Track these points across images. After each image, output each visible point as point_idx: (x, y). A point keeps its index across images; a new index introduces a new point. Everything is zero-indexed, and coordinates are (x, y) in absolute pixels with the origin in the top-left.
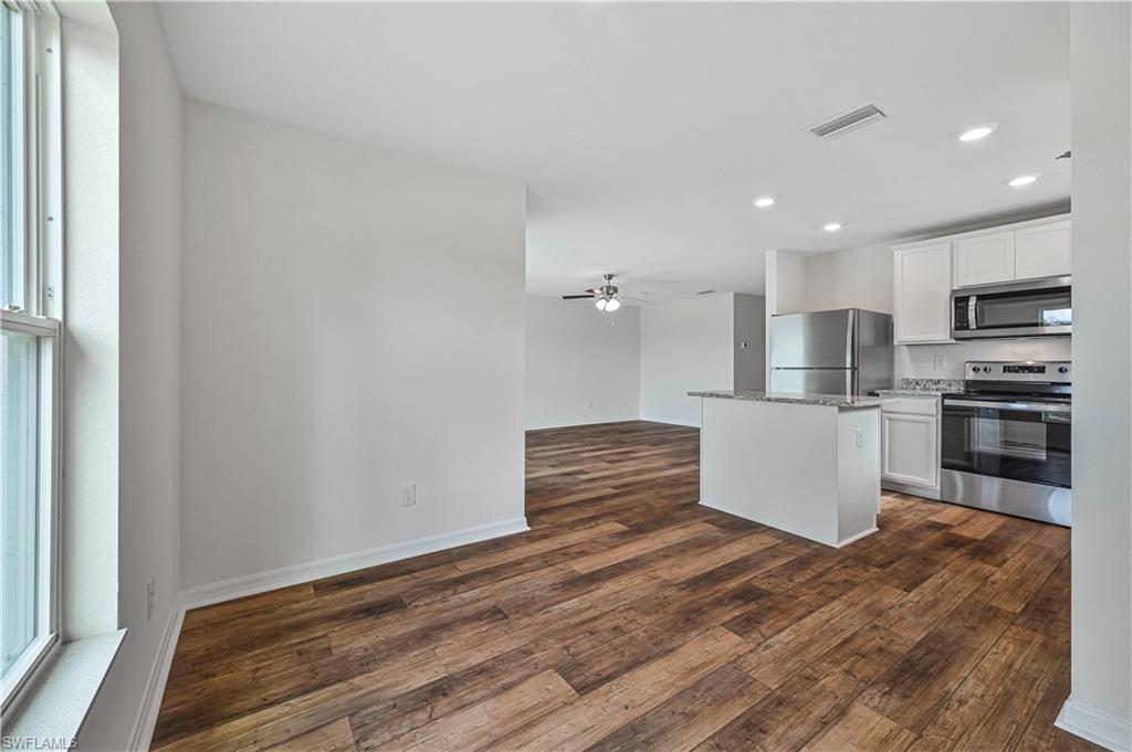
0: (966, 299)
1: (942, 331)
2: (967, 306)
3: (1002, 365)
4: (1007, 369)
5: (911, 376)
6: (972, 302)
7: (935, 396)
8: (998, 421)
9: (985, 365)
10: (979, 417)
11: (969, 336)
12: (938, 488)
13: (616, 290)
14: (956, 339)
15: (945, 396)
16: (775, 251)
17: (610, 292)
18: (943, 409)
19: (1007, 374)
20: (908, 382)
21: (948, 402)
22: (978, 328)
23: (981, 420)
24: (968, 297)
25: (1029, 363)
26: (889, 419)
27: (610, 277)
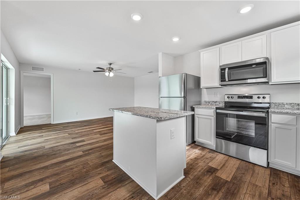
0: (224, 69)
1: (216, 82)
2: (225, 72)
3: (237, 96)
4: (239, 97)
5: (207, 100)
6: (227, 70)
7: (214, 108)
8: (236, 119)
9: (231, 96)
10: (230, 117)
11: (225, 84)
12: (215, 146)
13: (112, 69)
14: (221, 85)
15: (217, 108)
16: (161, 53)
17: (111, 70)
18: (216, 114)
19: (239, 99)
20: (206, 102)
21: (218, 111)
22: (229, 81)
23: (230, 118)
24: (225, 68)
25: (247, 95)
26: (198, 117)
27: (110, 64)
